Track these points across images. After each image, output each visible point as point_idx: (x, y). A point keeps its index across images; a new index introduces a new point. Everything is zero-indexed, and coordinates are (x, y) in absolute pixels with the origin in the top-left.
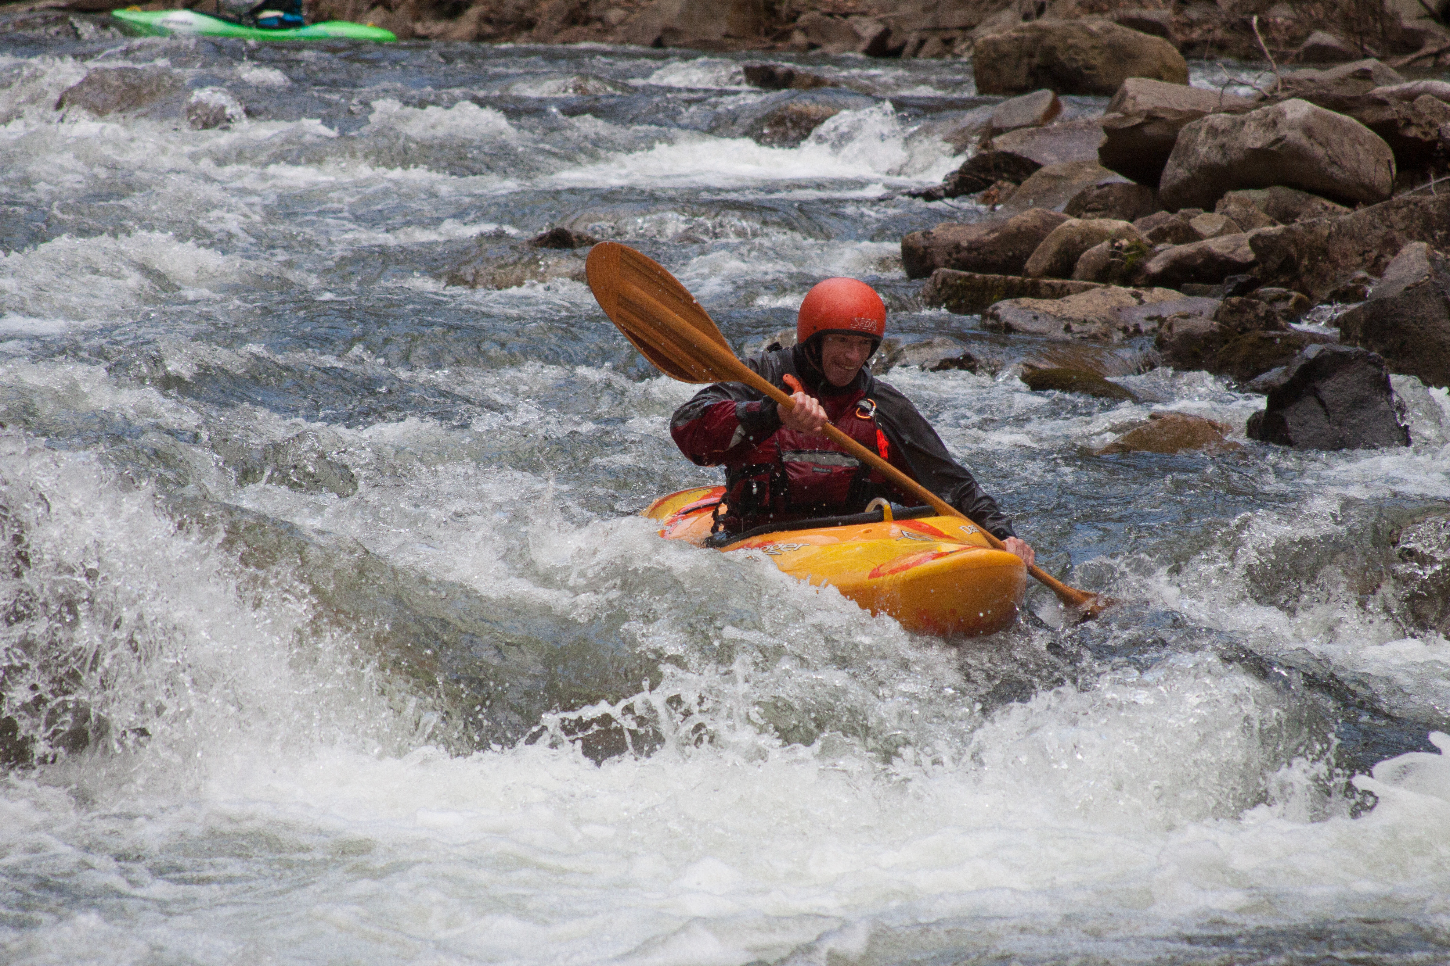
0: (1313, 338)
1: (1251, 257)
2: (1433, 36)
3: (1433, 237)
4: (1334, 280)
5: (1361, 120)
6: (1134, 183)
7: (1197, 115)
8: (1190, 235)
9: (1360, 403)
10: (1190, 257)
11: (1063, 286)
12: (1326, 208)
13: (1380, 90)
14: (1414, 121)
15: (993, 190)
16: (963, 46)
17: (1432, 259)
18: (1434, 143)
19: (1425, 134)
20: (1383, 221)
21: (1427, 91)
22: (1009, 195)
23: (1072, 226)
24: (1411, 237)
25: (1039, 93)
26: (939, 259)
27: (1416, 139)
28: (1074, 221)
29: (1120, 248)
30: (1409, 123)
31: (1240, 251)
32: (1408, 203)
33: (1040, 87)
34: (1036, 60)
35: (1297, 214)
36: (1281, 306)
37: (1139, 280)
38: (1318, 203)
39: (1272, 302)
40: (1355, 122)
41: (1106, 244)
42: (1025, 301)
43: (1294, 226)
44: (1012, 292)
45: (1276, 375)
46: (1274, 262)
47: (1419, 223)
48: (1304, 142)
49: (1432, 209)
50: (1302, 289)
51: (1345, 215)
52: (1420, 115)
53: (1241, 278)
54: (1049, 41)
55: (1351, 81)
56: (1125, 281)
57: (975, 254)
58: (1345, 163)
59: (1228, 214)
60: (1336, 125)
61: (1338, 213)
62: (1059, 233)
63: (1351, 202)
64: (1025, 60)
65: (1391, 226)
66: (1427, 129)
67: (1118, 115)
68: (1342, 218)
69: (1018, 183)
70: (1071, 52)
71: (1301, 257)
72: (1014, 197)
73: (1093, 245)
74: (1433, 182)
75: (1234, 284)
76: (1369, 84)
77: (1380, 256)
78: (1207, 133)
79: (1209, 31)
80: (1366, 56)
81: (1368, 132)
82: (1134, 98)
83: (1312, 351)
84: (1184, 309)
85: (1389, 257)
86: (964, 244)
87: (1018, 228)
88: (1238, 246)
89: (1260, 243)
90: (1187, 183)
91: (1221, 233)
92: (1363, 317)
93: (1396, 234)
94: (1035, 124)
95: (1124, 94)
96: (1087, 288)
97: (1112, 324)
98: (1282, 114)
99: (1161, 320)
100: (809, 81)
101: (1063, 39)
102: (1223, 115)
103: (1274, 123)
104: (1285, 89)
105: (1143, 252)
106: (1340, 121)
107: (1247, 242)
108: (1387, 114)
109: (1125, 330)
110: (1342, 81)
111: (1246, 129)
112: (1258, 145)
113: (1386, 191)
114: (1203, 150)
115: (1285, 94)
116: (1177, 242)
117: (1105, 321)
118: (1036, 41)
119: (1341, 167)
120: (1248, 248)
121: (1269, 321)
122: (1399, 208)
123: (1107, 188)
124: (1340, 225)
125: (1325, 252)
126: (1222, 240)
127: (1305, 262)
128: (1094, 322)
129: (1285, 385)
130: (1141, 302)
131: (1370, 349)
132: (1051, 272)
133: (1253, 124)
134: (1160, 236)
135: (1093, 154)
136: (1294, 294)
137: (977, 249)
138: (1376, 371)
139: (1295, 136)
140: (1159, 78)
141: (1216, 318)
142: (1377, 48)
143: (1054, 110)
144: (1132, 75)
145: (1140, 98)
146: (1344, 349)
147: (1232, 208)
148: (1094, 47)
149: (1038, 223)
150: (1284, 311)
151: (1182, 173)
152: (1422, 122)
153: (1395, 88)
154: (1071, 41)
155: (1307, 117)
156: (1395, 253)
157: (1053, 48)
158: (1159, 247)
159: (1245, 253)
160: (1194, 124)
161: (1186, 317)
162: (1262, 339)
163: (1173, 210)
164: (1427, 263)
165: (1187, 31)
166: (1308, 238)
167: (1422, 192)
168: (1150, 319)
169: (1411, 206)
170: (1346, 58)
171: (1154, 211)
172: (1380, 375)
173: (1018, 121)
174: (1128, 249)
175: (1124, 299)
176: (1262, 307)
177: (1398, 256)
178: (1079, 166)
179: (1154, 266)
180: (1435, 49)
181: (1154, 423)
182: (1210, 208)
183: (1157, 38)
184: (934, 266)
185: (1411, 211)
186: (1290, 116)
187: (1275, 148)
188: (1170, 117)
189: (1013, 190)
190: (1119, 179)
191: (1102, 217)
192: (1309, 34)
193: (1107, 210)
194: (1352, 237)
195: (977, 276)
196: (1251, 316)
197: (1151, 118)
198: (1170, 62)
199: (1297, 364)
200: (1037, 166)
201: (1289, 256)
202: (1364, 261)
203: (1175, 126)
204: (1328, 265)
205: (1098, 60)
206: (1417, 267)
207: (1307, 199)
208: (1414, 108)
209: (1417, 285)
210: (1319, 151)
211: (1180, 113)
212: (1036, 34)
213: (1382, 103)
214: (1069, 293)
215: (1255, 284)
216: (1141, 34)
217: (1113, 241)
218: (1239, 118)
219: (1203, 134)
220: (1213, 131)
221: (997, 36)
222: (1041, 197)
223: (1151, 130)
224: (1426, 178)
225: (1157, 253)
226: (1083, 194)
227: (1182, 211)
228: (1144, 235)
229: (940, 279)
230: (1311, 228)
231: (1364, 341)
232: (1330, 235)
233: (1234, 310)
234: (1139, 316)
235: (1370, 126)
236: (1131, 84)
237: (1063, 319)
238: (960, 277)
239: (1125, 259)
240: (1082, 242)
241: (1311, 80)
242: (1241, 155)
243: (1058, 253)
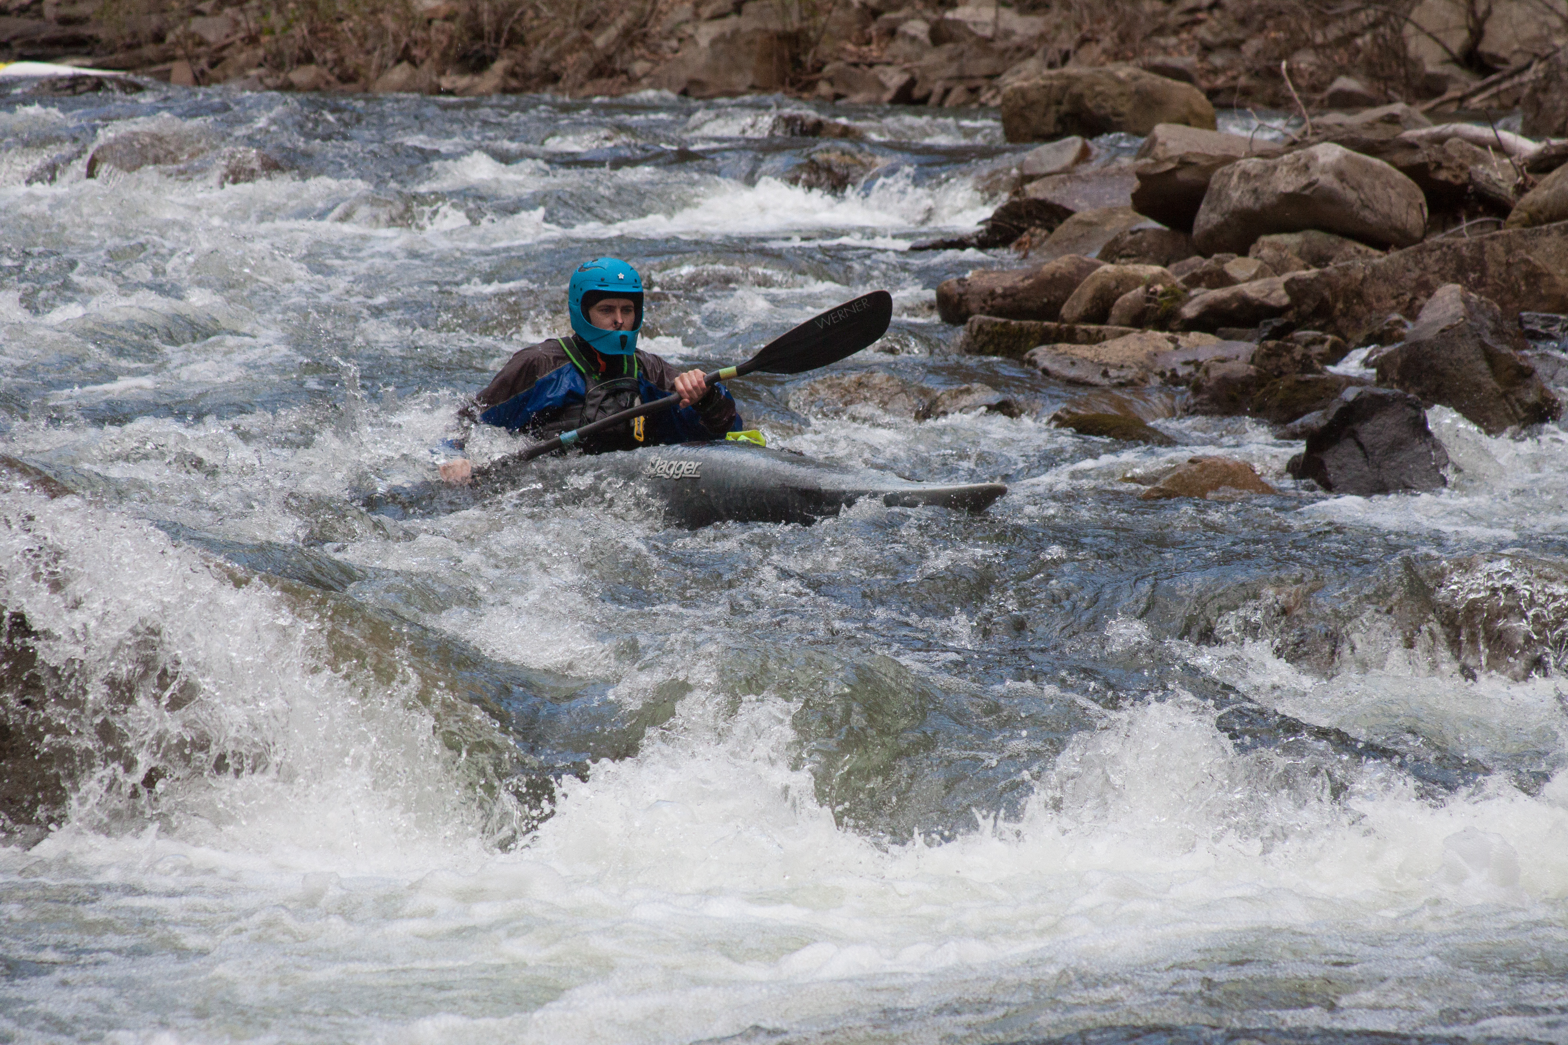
0: (1350, 381)
1: (1286, 300)
2: (1456, 81)
3: (1467, 278)
4: (1369, 323)
5: (1392, 163)
6: (1166, 229)
7: (1229, 160)
8: (1222, 279)
9: (1397, 445)
10: (1225, 301)
11: (1099, 331)
12: (1359, 252)
13: (1410, 134)
14: (1445, 164)
15: (1025, 237)
16: (989, 95)
17: (1466, 301)
18: (1464, 186)
19: (1456, 177)
20: (1417, 263)
21: (1455, 134)
22: (1041, 242)
23: (1106, 272)
24: (1444, 279)
25: (1070, 139)
26: (974, 306)
27: (1446, 183)
28: (1108, 267)
29: (1155, 293)
30: (1439, 166)
31: (1274, 295)
32: (1441, 246)
33: (1069, 135)
34: (1065, 108)
35: (1330, 258)
36: (1316, 349)
37: (1175, 324)
38: (1351, 247)
39: (1309, 344)
40: (1386, 165)
41: (1141, 289)
42: (1062, 347)
43: (1328, 269)
44: (1048, 338)
45: (1314, 419)
46: (1308, 306)
47: (1453, 265)
48: (1336, 185)
49: (1465, 252)
50: (1338, 332)
51: (1378, 258)
52: (1450, 158)
53: (1277, 322)
54: (1077, 89)
55: (1379, 125)
56: (1161, 325)
57: (1009, 300)
58: (1377, 206)
59: (1261, 258)
60: (1367, 169)
61: (1371, 257)
62: (1093, 279)
63: (1383, 246)
64: (1054, 108)
65: (1425, 269)
66: (1458, 172)
67: (1149, 161)
68: (1376, 261)
69: (1051, 230)
70: (1099, 99)
71: (1336, 301)
72: (1045, 244)
73: (1128, 290)
74: (1465, 225)
75: (1270, 328)
76: (1397, 128)
77: (1414, 299)
78: (1240, 178)
79: (1234, 78)
80: (1390, 102)
81: (1399, 175)
82: (1164, 144)
83: (1350, 394)
84: (1221, 353)
85: (1422, 299)
86: (999, 290)
87: (1053, 275)
88: (1272, 290)
89: (1295, 287)
90: (1220, 229)
91: (1255, 277)
92: (1399, 360)
93: (1430, 277)
94: (1065, 170)
95: (1153, 142)
96: (1122, 334)
97: (1150, 370)
98: (1314, 158)
99: (1197, 364)
100: (837, 131)
101: (1091, 86)
102: (1255, 160)
103: (1307, 167)
104: (1315, 134)
105: (1177, 297)
106: (1372, 165)
107: (1281, 286)
108: (1418, 158)
109: (1162, 374)
110: (1371, 126)
111: (1278, 173)
112: (1290, 189)
113: (1418, 234)
114: (1235, 195)
115: (1314, 139)
116: (1212, 286)
117: (1142, 366)
118: (1064, 89)
119: (1374, 211)
120: (1282, 292)
121: (1306, 365)
122: (1432, 251)
123: (1140, 234)
124: (1375, 268)
125: (1359, 295)
126: (1256, 284)
127: (1340, 305)
128: (1130, 367)
129: (1324, 428)
130: (1177, 347)
131: (1407, 390)
132: (1087, 318)
133: (1285, 169)
134: (1194, 281)
135: (1125, 199)
136: (1330, 337)
137: (1012, 295)
138: (1413, 413)
139: (1327, 180)
140: (1188, 123)
141: (1252, 362)
142: (1401, 93)
143: (1084, 155)
144: (1161, 122)
145: (1171, 144)
146: (1381, 391)
147: (1266, 252)
148: (1122, 94)
149: (1072, 269)
150: (1320, 354)
151: (1215, 218)
152: (1453, 165)
153: (1424, 132)
154: (1098, 88)
155: (1339, 161)
156: (1429, 296)
157: (1081, 96)
158: (1193, 292)
159: (1280, 297)
160: (1226, 169)
161: (1223, 361)
162: (1298, 382)
163: (1206, 255)
164: (1462, 305)
165: (1212, 77)
166: (1343, 281)
167: (1453, 235)
168: (1187, 363)
169: (1445, 249)
170: (1371, 103)
171: (1188, 256)
172: (1418, 417)
173: (1048, 169)
174: (1163, 295)
175: (1160, 344)
176: (1299, 351)
177: (1432, 299)
178: (1112, 212)
179: (1189, 311)
180: (1459, 94)
181: (1194, 468)
182: (1244, 253)
183: (1184, 85)
184: (969, 313)
185: (1445, 254)
186: (1322, 160)
187: (1307, 192)
188: (1203, 163)
189: (1046, 237)
190: (1151, 224)
191: (1136, 262)
192: (1332, 80)
193: (1140, 255)
194: (1386, 280)
195: (1013, 322)
196: (1286, 359)
197: (1184, 163)
198: (1198, 108)
199: (1335, 407)
200: (1069, 213)
201: (1323, 300)
202: (1398, 303)
203: (1208, 171)
204: (1363, 309)
205: (1126, 108)
206: (1452, 309)
207: (1341, 242)
208: (1444, 152)
209: (1452, 327)
210: (1351, 195)
211: (1212, 158)
212: (1064, 82)
213: (1412, 146)
214: (1104, 338)
215: (1290, 328)
216: (1169, 81)
217: (1148, 287)
218: (1271, 162)
219: (1235, 179)
220: (1245, 176)
221: (1025, 84)
222: (1073, 244)
223: (1183, 176)
224: (1457, 221)
225: (1191, 298)
226: (1116, 241)
227: (1216, 256)
228: (1178, 280)
229: (975, 327)
230: (1345, 271)
231: (1401, 384)
232: (1365, 279)
233: (1270, 354)
234: (1175, 361)
235: (1402, 169)
236: (1161, 130)
237: (1100, 364)
238: (996, 324)
239: (1161, 304)
240: (1117, 287)
241: (1340, 125)
242: (1274, 199)
243: (1094, 298)
